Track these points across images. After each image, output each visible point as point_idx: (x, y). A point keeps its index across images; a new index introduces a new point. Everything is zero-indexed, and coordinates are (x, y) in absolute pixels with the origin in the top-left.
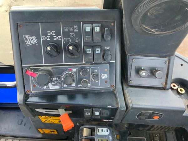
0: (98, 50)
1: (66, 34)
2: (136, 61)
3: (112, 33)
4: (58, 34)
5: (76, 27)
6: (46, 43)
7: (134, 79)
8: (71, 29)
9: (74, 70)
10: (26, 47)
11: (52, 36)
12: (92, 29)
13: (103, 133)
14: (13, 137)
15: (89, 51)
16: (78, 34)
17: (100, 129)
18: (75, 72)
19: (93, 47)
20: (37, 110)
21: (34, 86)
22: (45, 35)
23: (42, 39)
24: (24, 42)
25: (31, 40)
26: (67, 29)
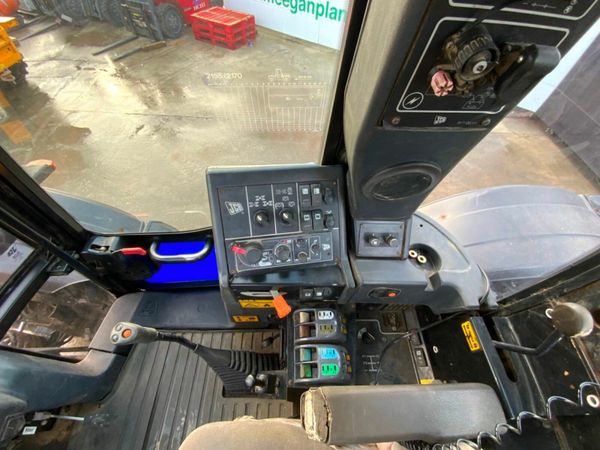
0: (318, 217)
1: (278, 199)
2: (363, 227)
3: (334, 195)
4: (268, 198)
5: (290, 189)
6: (255, 211)
7: (362, 248)
8: (284, 191)
9: (289, 241)
10: (230, 217)
11: (261, 202)
12: (311, 192)
13: (326, 318)
14: (192, 329)
15: (307, 217)
16: (293, 198)
17: (322, 313)
18: (291, 244)
19: (311, 213)
20: (242, 293)
21: (240, 264)
22: (252, 200)
23: (250, 205)
24: (226, 211)
25: (235, 208)
26: (279, 192)
